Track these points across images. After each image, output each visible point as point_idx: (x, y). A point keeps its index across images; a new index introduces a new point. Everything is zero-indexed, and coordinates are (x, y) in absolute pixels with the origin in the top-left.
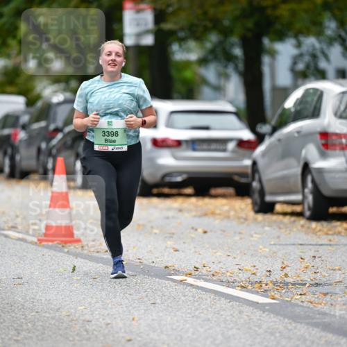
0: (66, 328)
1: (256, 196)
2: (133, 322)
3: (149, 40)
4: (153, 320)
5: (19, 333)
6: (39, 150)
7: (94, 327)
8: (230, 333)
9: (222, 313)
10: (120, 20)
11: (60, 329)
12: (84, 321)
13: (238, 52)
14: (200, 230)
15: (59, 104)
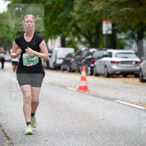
0: (85, 116)
1: (141, 78)
2: (104, 114)
3: (110, 32)
4: (110, 113)
5: (71, 117)
6: (78, 64)
7: (93, 115)
8: (132, 117)
9: (130, 111)
10: (102, 26)
11: (83, 116)
12: (90, 114)
13: (136, 35)
14: (124, 87)
15: (84, 51)
